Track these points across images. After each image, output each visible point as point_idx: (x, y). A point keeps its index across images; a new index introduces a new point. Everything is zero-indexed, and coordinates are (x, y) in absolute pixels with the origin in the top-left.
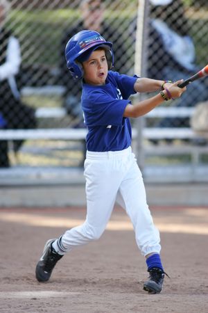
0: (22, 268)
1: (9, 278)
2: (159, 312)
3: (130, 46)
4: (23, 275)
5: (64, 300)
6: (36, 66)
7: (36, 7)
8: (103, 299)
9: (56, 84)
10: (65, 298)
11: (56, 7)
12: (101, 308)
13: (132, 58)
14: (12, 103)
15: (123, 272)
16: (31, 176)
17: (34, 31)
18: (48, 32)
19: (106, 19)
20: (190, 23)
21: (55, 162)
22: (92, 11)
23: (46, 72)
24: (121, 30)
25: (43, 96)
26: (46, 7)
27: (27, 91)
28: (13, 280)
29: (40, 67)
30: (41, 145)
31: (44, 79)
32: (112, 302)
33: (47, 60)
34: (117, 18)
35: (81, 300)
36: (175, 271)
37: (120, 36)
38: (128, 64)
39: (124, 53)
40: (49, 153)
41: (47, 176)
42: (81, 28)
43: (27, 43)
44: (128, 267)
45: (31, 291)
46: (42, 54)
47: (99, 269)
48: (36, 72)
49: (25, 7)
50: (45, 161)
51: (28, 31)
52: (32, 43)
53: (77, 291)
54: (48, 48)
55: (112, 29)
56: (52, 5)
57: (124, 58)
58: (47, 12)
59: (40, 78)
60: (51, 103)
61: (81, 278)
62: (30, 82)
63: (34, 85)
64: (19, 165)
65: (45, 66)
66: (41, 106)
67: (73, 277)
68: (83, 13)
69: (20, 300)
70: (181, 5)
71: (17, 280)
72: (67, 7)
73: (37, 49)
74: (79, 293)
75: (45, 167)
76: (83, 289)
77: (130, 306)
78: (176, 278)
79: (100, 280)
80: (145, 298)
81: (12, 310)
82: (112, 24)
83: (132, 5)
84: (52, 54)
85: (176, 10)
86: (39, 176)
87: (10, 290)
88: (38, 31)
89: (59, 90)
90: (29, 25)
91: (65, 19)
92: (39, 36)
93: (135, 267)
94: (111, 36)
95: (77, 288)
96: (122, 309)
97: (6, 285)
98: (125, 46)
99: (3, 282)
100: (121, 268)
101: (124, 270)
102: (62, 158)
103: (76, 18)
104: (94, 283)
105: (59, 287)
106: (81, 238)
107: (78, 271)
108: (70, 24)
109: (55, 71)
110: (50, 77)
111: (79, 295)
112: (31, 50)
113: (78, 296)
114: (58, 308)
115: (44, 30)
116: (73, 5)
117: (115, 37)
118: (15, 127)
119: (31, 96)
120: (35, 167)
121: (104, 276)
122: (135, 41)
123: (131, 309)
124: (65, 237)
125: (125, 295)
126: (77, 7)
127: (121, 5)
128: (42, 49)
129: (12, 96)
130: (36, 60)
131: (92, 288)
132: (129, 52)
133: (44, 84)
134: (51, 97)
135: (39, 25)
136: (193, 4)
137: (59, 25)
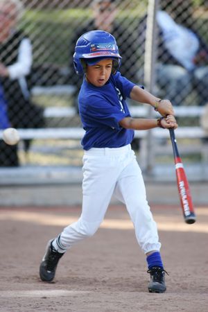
0: (31, 267)
1: (18, 277)
2: (170, 310)
3: (140, 46)
4: (33, 274)
5: (74, 299)
6: (46, 66)
7: (45, 7)
8: (113, 297)
9: (66, 83)
10: (75, 297)
11: (66, 7)
12: (111, 306)
13: (141, 58)
14: (21, 102)
15: (133, 271)
16: (41, 175)
17: (44, 30)
18: (58, 31)
19: (117, 18)
20: (200, 22)
21: (65, 161)
22: (102, 11)
23: (56, 71)
24: (131, 29)
25: (53, 95)
26: (56, 7)
27: (37, 91)
28: (24, 279)
29: (51, 66)
30: (51, 144)
31: (55, 78)
32: (122, 301)
33: (56, 60)
34: (126, 18)
35: (91, 299)
36: (185, 270)
37: (130, 35)
38: (138, 64)
39: (134, 52)
40: (59, 153)
41: (58, 175)
42: (90, 28)
43: (37, 43)
45: (41, 289)
46: (52, 54)
47: (109, 268)
48: (45, 71)
49: (35, 7)
50: (55, 160)
51: (37, 31)
52: (42, 43)
53: (88, 290)
54: (58, 48)
55: (122, 28)
56: (62, 5)
57: (133, 58)
58: (57, 12)
59: (50, 78)
60: (60, 103)
61: (91, 277)
62: (40, 82)
63: (44, 85)
64: (29, 165)
65: (55, 66)
66: (51, 106)
67: (83, 276)
68: (93, 13)
69: (30, 299)
70: (191, 5)
71: (27, 279)
72: (76, 6)
73: (47, 48)
74: (88, 292)
75: (55, 167)
76: (93, 287)
77: (141, 304)
78: (186, 277)
79: (110, 279)
80: (155, 297)
81: (22, 309)
82: (122, 23)
83: (142, 5)
84: (63, 53)
85: (185, 10)
86: (49, 175)
87: (21, 289)
88: (48, 31)
89: (69, 90)
90: (39, 24)
91: (75, 19)
92: (48, 36)
94: (120, 35)
95: (88, 287)
96: (132, 308)
97: (16, 284)
98: (135, 45)
99: (14, 280)
100: (131, 267)
101: (134, 269)
102: (72, 158)
103: (86, 18)
104: (104, 282)
105: (69, 286)
106: (76, 234)
107: (88, 270)
108: (80, 23)
109: (65, 71)
110: (60, 77)
111: (89, 294)
112: (41, 49)
114: (68, 307)
115: (54, 30)
116: (83, 4)
117: (125, 36)
118: (25, 127)
119: (41, 95)
120: (45, 167)
121: (114, 275)
122: (144, 40)
123: (141, 308)
124: (63, 234)
125: (135, 294)
126: (87, 6)
127: (131, 5)
128: (52, 49)
129: (22, 96)
130: (46, 60)
131: (102, 287)
132: (139, 51)
133: (54, 84)
134: (62, 96)
135: (49, 25)
136: (203, 4)
137: (69, 25)
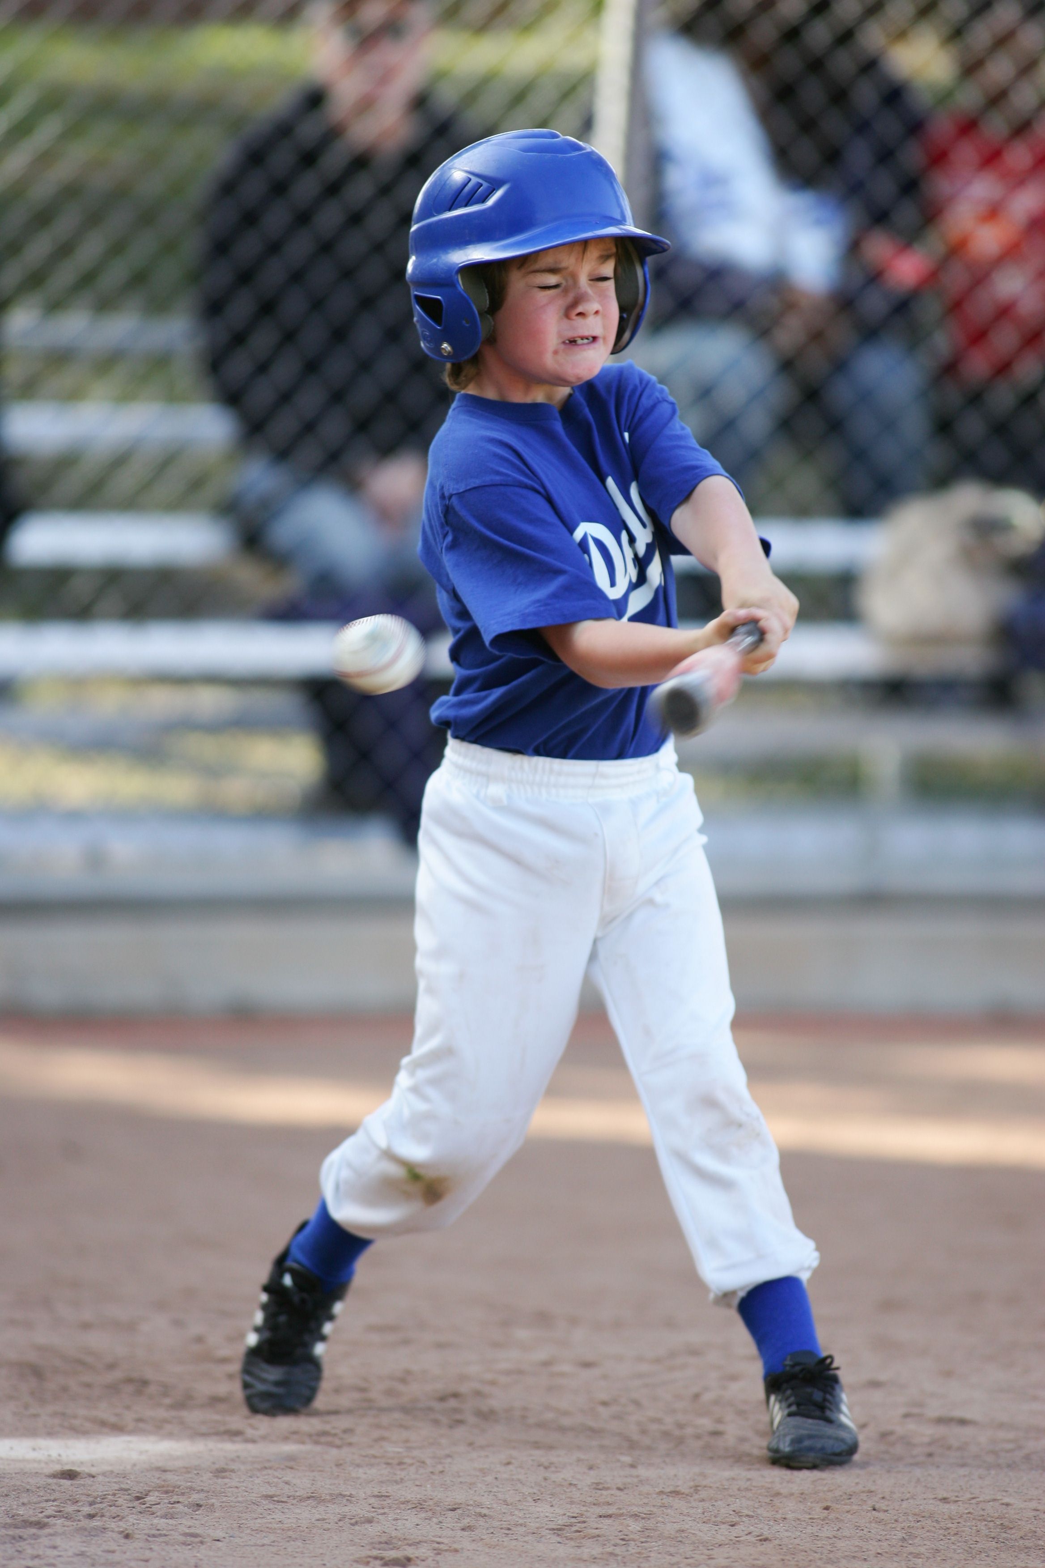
5: (217, 1483)
15: (516, 1343)
44: (543, 1319)
77: (552, 1513)
93: (574, 1321)
100: (505, 1324)
101: (521, 1334)
111: (292, 1457)
113: (291, 1462)
114: (186, 1524)
123: (557, 1531)
